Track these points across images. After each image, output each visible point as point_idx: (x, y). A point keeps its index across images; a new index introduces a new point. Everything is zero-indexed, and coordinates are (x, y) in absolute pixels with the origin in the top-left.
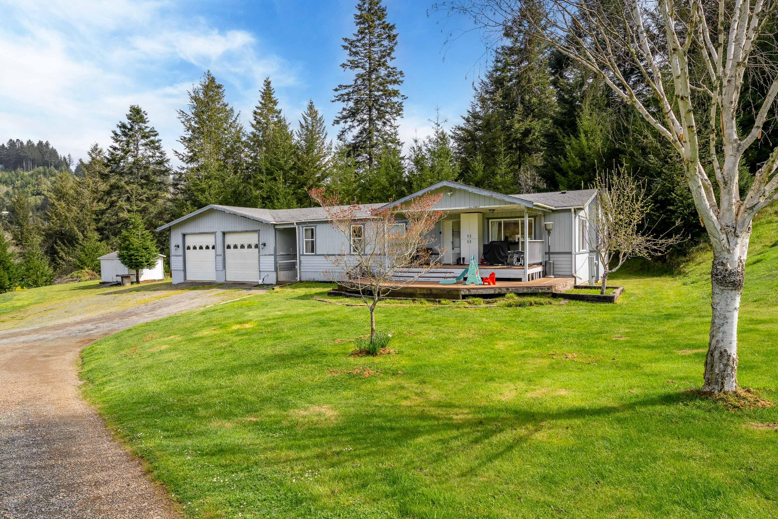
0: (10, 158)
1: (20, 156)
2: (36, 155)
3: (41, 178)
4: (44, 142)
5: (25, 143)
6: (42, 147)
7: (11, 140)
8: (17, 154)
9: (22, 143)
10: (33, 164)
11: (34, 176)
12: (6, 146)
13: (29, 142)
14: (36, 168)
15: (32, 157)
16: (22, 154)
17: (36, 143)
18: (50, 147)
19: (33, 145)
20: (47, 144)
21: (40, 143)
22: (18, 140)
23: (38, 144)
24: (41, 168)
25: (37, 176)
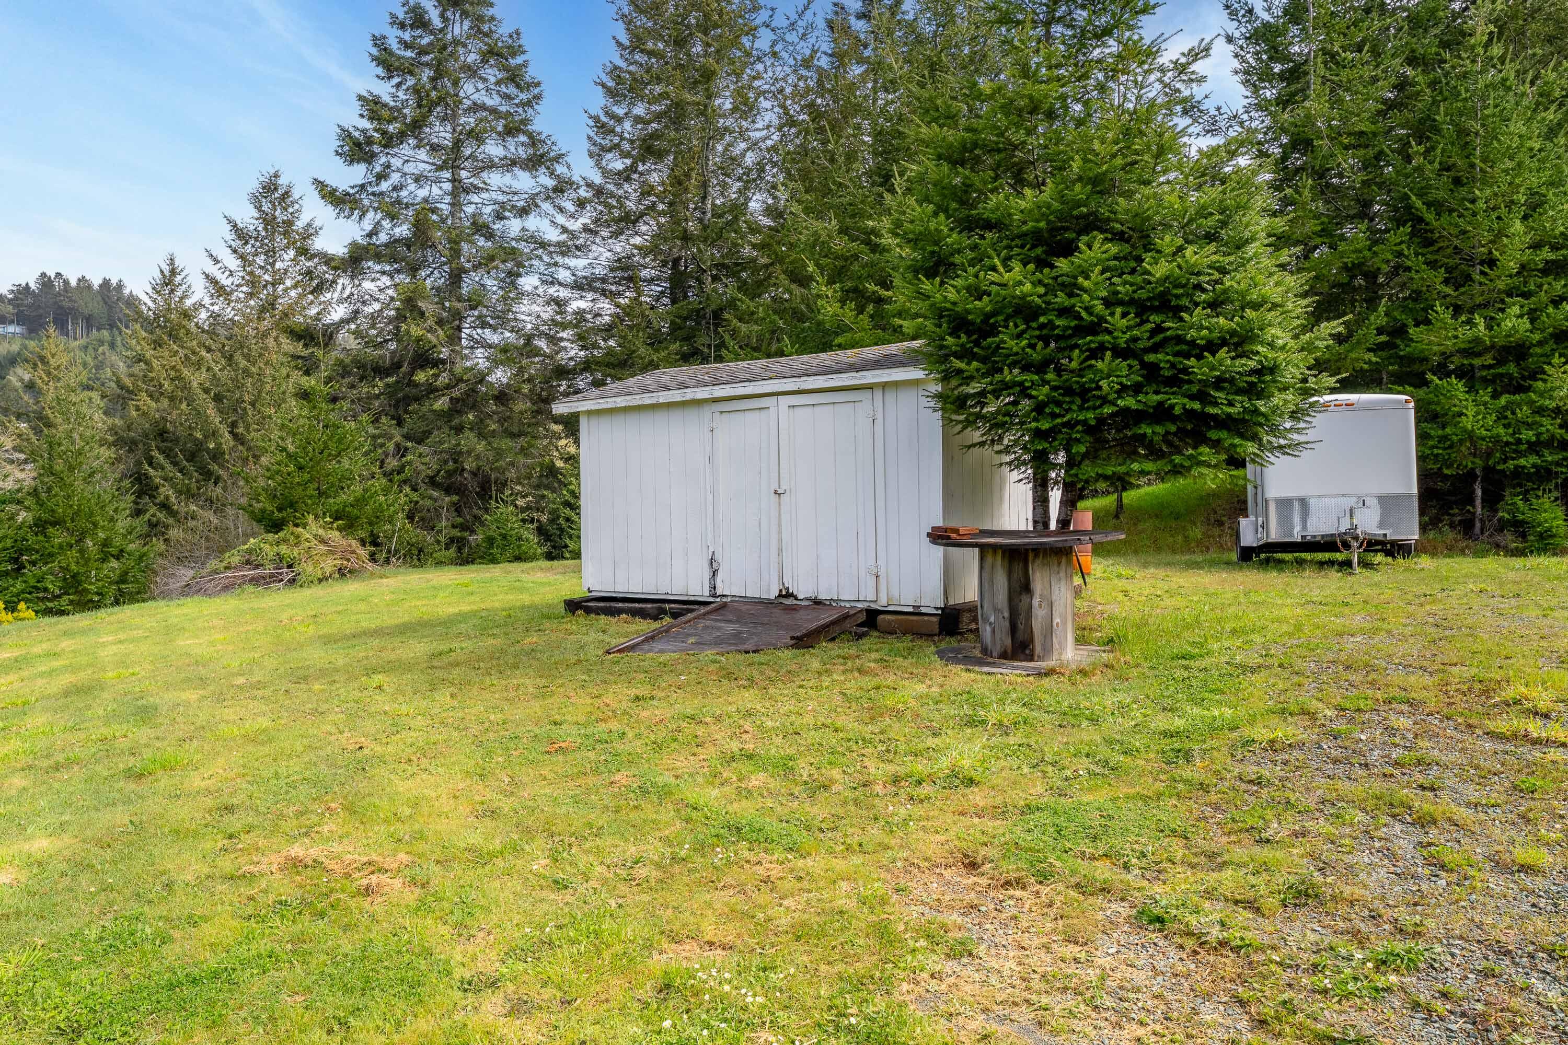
0: (41, 311)
1: (61, 307)
2: (95, 307)
3: (104, 354)
4: (114, 282)
5: (73, 283)
6: (109, 291)
7: (43, 275)
8: (56, 303)
9: (66, 282)
10: (89, 326)
11: (90, 349)
12: (33, 286)
13: (82, 280)
14: (95, 332)
15: (87, 312)
16: (66, 304)
17: (96, 282)
18: (126, 292)
19: (90, 287)
20: (120, 286)
21: (106, 283)
22: (58, 275)
23: (101, 286)
24: (105, 333)
25: (96, 350)
